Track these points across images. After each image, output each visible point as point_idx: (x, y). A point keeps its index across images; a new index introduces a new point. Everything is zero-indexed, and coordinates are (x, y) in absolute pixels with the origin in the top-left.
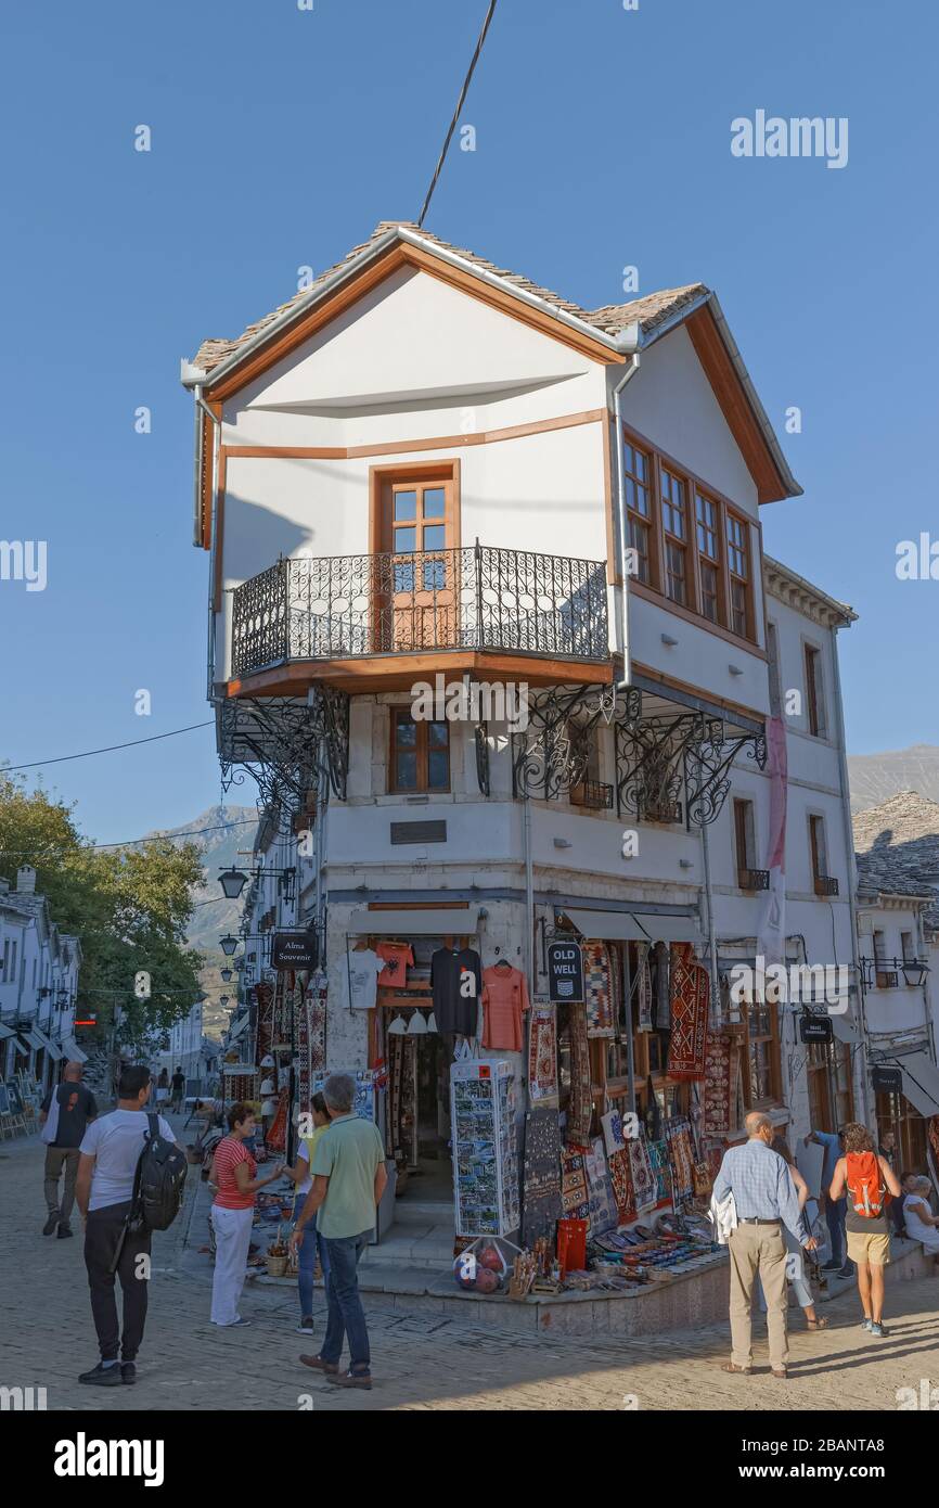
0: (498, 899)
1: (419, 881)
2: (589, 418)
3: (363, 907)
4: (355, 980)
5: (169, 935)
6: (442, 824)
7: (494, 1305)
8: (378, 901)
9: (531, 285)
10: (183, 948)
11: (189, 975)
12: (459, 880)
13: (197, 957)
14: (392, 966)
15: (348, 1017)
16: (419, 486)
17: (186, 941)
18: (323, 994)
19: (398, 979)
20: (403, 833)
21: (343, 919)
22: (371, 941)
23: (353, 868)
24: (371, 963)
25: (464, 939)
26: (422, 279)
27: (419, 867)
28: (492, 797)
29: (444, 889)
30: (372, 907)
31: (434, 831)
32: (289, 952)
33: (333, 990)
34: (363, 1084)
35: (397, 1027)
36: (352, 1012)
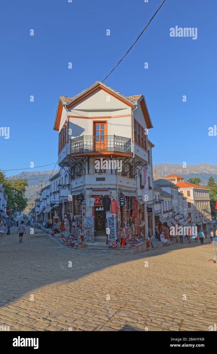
0: (113, 190)
1: (101, 187)
2: (129, 116)
3: (92, 191)
4: (91, 202)
5: (21, 195)
6: (104, 178)
7: (114, 250)
8: (94, 190)
9: (121, 94)
10: (24, 198)
12: (107, 187)
13: (27, 199)
14: (96, 200)
15: (89, 208)
16: (100, 124)
17: (25, 196)
18: (85, 204)
19: (97, 202)
20: (98, 179)
21: (88, 193)
22: (93, 196)
23: (90, 185)
24: (93, 200)
25: (107, 196)
26: (102, 91)
27: (101, 185)
28: (112, 174)
29: (104, 188)
30: (93, 191)
31: (103, 179)
32: (79, 198)
33: (87, 204)
34: (92, 218)
35: (97, 209)
36: (90, 207)
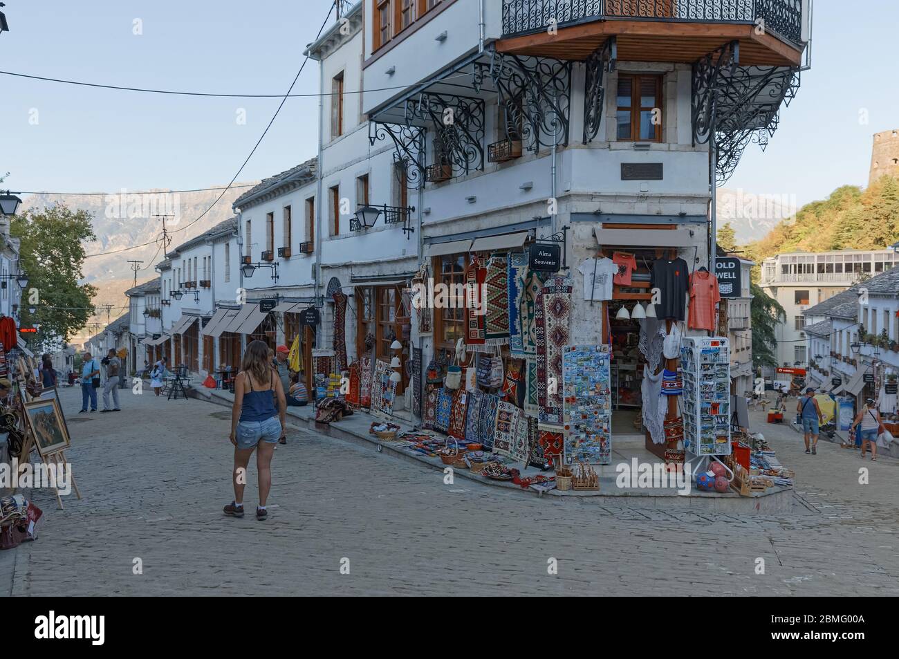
0: (699, 223)
1: (641, 208)
3: (599, 226)
4: (596, 279)
5: (69, 273)
6: (660, 166)
7: (725, 500)
8: (610, 222)
10: (80, 283)
11: (86, 300)
12: (674, 208)
13: (91, 288)
14: (622, 270)
15: (587, 305)
17: (82, 277)
18: (569, 290)
19: (627, 280)
20: (630, 172)
21: (581, 235)
22: (608, 251)
23: (592, 197)
24: (608, 267)
25: (673, 251)
27: (642, 197)
28: (697, 147)
29: (659, 215)
30: (605, 226)
31: (654, 171)
32: (541, 258)
33: (576, 287)
34: (601, 354)
35: (623, 314)
36: (592, 302)
